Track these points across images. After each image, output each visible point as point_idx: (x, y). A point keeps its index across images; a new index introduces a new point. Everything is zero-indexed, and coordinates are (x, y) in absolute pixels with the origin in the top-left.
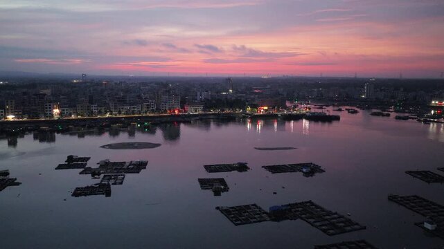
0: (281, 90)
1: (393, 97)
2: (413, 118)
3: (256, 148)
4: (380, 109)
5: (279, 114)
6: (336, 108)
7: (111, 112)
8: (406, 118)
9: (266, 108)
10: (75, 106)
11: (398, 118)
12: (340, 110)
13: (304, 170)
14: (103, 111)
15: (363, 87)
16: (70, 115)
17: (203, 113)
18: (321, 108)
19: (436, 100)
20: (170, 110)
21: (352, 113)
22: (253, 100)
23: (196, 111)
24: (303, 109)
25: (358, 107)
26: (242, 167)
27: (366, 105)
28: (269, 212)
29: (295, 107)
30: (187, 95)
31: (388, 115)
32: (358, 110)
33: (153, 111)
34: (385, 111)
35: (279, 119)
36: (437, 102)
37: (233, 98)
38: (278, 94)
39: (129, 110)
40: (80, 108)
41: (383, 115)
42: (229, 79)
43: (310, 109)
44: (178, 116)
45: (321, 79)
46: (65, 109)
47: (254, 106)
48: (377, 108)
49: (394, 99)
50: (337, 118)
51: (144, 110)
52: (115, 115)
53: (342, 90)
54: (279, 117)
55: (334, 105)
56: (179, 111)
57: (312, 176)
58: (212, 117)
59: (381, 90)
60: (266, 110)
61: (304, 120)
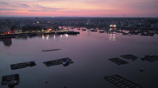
0: (57, 22)
1: (97, 24)
2: (105, 32)
3: (42, 51)
4: (94, 28)
5: (56, 32)
6: (78, 29)
8: (103, 32)
9: (50, 30)
11: (100, 32)
12: (79, 29)
13: (64, 63)
15: (87, 20)
17: (22, 33)
18: (73, 29)
19: (111, 25)
20: (5, 32)
21: (84, 30)
22: (45, 26)
23: (19, 32)
24: (65, 29)
25: (86, 28)
26: (32, 64)
27: (89, 27)
29: (62, 29)
30: (17, 25)
31: (97, 31)
32: (86, 29)
34: (95, 29)
35: (56, 34)
36: (112, 26)
37: (37, 26)
38: (56, 23)
41: (95, 31)
42: (37, 18)
43: (68, 29)
44: (10, 35)
45: (73, 18)
47: (45, 29)
48: (93, 28)
49: (98, 24)
50: (79, 33)
53: (80, 22)
55: (77, 27)
56: (10, 32)
57: (68, 65)
58: (27, 34)
59: (93, 21)
60: (50, 31)
61: (66, 34)
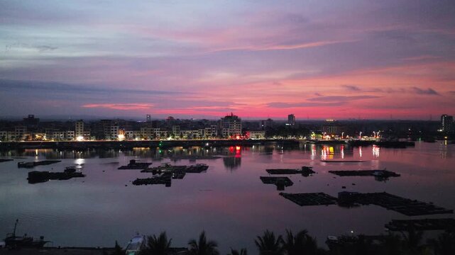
5: (346, 141)
7: (174, 135)
10: (139, 130)
13: (377, 173)
14: (166, 134)
16: (134, 137)
17: (265, 139)
20: (231, 135)
23: (258, 137)
28: (337, 197)
33: (214, 135)
39: (191, 135)
40: (144, 131)
44: (239, 141)
46: (130, 132)
47: (319, 132)
50: (412, 144)
51: (205, 134)
52: (177, 138)
54: (346, 143)
58: (274, 142)
